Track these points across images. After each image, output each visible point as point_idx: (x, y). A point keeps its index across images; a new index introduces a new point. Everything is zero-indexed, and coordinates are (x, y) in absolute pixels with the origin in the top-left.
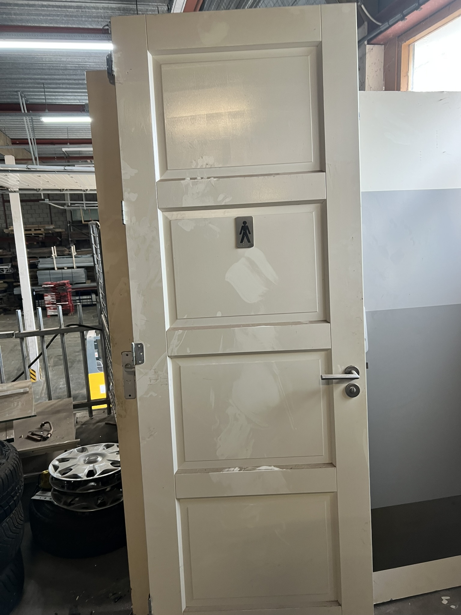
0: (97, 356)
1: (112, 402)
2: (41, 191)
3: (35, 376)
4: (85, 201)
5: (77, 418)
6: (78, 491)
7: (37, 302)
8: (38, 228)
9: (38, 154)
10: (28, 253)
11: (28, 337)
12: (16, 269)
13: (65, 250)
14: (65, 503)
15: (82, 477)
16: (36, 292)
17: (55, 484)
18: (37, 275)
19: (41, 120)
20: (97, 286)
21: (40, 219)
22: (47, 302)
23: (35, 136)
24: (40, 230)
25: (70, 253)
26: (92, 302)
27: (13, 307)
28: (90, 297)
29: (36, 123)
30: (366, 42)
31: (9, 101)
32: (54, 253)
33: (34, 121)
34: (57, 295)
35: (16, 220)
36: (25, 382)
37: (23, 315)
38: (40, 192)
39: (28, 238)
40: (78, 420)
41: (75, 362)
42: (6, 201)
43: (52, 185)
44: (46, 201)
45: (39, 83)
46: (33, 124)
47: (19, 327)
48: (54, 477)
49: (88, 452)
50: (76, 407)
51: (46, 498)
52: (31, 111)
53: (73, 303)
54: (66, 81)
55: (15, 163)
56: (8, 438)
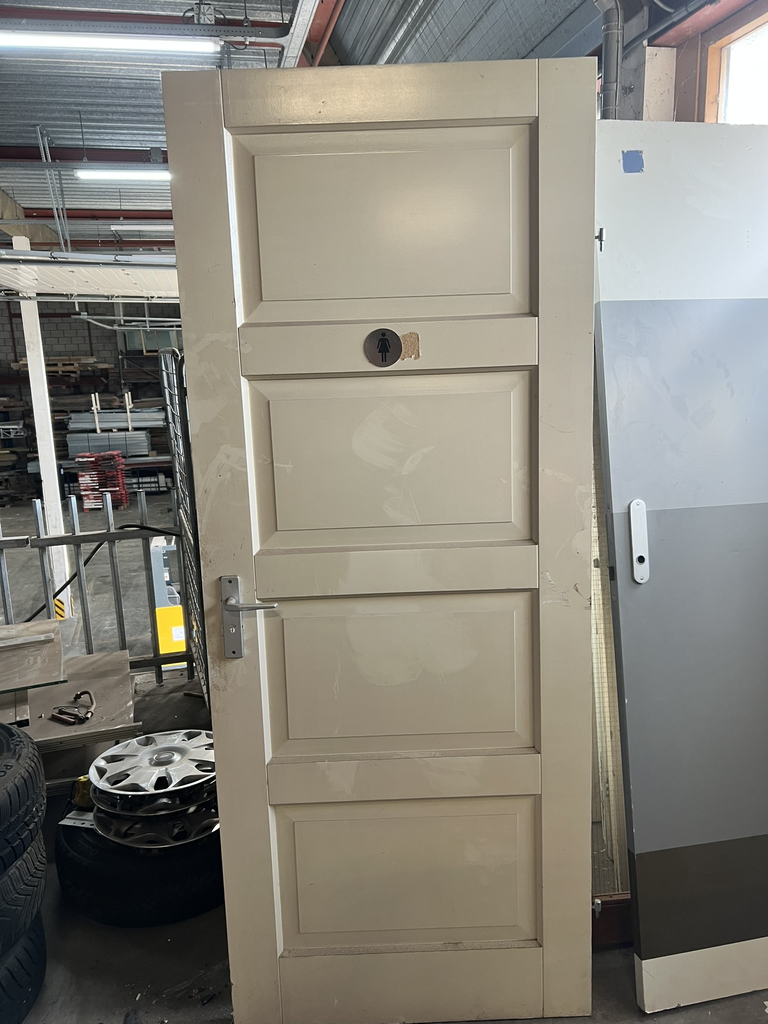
0: (168, 579)
1: (197, 659)
2: (75, 298)
3: (63, 610)
4: (148, 317)
5: (136, 683)
6: (139, 813)
7: (66, 487)
8: (68, 362)
9: (70, 236)
10: (52, 404)
11: (52, 547)
12: (31, 431)
13: (114, 400)
14: (117, 834)
15: (146, 789)
16: (64, 469)
17: (100, 800)
18: (66, 440)
19: (75, 175)
20: (172, 462)
21: (72, 347)
22: (83, 486)
23: (64, 204)
24: (73, 365)
25: (122, 404)
26: (159, 487)
27: (27, 495)
28: (156, 480)
29: (66, 182)
30: (645, 43)
31: (21, 141)
32: (96, 405)
33: (63, 177)
34: (100, 476)
35: (32, 346)
36: (48, 623)
37: (43, 508)
38: (73, 300)
39: (53, 379)
40: (138, 688)
41: (129, 588)
42: (16, 316)
43: (93, 287)
44: (83, 315)
45: (72, 112)
46: (61, 183)
47: (38, 528)
48: (98, 788)
49: (157, 745)
50: (135, 665)
51: (84, 823)
52: (58, 161)
53: (128, 488)
54: (119, 109)
55: (30, 250)
56: (18, 719)
